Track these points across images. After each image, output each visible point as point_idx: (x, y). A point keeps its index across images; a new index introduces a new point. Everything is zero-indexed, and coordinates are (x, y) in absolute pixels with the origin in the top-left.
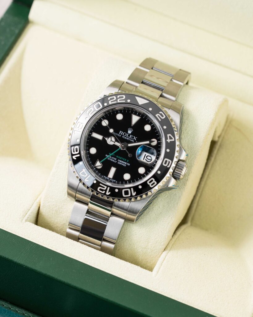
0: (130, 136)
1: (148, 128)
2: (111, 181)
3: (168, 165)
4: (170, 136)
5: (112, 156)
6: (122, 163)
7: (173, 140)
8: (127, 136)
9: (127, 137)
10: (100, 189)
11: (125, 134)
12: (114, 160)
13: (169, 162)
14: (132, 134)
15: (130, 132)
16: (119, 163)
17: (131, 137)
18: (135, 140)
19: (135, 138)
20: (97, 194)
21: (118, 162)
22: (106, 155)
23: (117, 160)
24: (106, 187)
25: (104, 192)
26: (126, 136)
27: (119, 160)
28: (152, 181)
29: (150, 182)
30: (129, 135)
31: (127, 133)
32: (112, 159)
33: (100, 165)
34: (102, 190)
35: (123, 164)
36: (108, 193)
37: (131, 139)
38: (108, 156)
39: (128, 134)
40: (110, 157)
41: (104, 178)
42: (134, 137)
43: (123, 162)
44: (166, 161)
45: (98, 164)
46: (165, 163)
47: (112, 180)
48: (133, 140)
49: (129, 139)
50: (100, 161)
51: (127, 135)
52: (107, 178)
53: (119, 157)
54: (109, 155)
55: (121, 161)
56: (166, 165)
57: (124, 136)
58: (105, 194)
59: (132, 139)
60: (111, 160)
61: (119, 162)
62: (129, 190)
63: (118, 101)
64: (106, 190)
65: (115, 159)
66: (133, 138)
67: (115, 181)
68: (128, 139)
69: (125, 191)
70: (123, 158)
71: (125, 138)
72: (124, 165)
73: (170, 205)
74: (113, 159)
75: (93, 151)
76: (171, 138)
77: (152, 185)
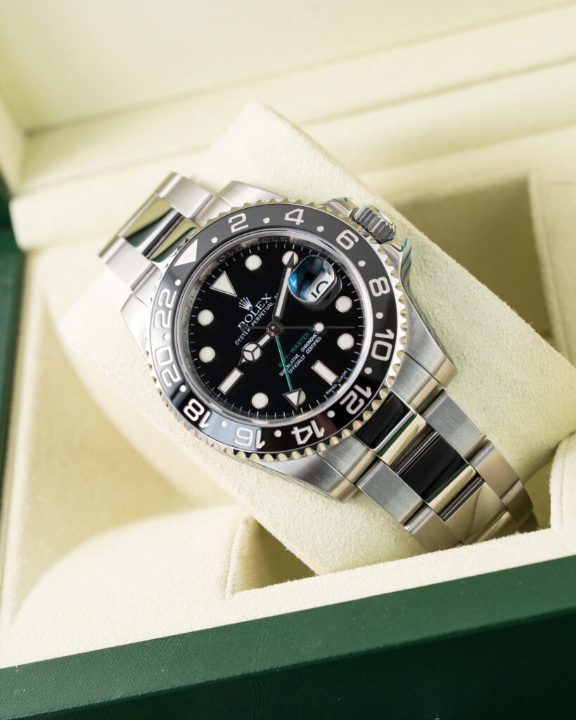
0: (259, 307)
1: (253, 263)
2: (343, 381)
3: (353, 239)
4: (290, 216)
5: (288, 362)
6: (311, 343)
7: (301, 211)
8: (255, 315)
9: (257, 316)
10: (353, 408)
11: (249, 318)
12: (298, 359)
13: (347, 235)
14: (253, 303)
15: (248, 306)
16: (309, 351)
17: (261, 307)
18: (270, 298)
19: (266, 298)
20: (361, 419)
21: (304, 353)
22: (281, 374)
23: (301, 354)
24: (352, 393)
25: (362, 402)
26: (254, 318)
27: (303, 350)
28: (375, 285)
29: (377, 291)
30: (255, 309)
31: (248, 312)
32: (293, 364)
33: (297, 393)
34: (357, 403)
35: (314, 344)
36: (368, 393)
37: (265, 307)
38: (284, 370)
39: (252, 312)
40: (288, 366)
41: (331, 395)
42: (263, 299)
43: (310, 341)
44: (343, 240)
45: (294, 397)
46: (347, 243)
47: (342, 377)
48: (268, 303)
49: (264, 312)
50: (288, 391)
51: (253, 315)
52: (333, 387)
53: (296, 346)
54: (283, 368)
55: (306, 346)
56: (352, 244)
57: (252, 321)
58: (367, 400)
59: (266, 305)
60: (296, 366)
61: (306, 349)
62: (377, 343)
63: (171, 306)
64: (360, 396)
65: (297, 356)
66: (264, 301)
67: (345, 372)
68: (262, 314)
69: (377, 353)
70: (301, 340)
71: (258, 319)
72: (317, 341)
73: (445, 281)
74: (296, 361)
75: (260, 400)
76: (295, 215)
77: (384, 288)
